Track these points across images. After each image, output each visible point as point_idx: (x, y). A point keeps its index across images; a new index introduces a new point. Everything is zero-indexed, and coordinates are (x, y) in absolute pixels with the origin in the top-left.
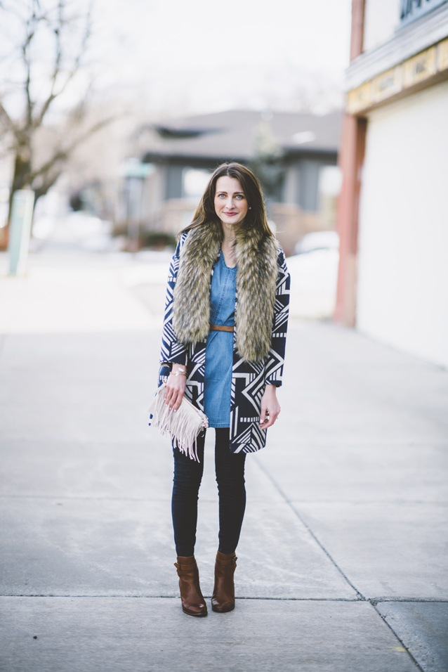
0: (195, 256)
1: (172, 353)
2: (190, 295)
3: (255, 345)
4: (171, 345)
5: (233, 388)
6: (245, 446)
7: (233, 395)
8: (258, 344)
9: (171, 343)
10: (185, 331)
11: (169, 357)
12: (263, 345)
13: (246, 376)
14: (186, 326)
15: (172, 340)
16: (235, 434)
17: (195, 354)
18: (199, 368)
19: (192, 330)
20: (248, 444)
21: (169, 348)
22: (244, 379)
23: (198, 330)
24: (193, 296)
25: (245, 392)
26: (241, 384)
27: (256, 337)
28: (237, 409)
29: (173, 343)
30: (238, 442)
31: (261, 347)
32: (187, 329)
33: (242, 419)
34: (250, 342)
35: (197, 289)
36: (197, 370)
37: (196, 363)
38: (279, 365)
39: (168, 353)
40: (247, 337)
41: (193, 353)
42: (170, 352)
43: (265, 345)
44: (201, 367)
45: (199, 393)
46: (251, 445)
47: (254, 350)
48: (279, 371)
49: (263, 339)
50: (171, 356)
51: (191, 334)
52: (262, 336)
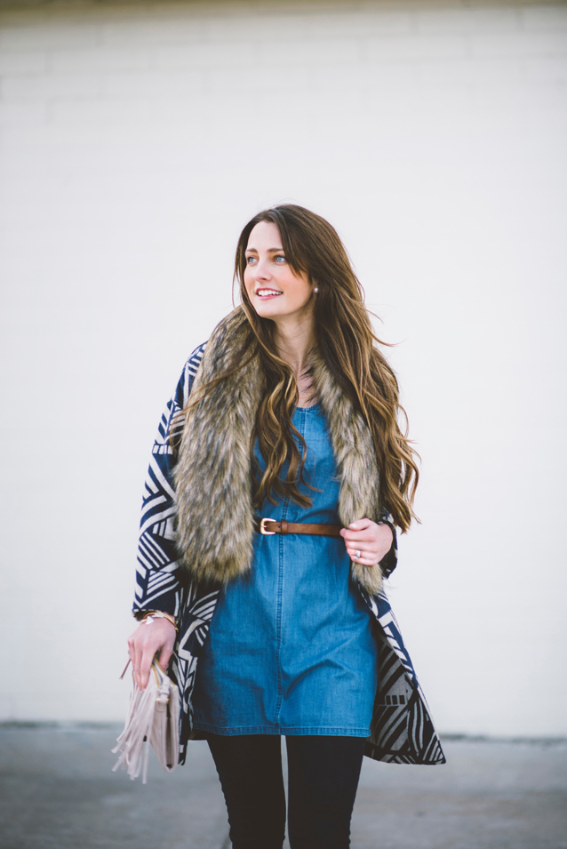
0: (220, 406)
1: (149, 592)
2: (212, 489)
4: (148, 575)
9: (148, 571)
15: (150, 567)
24: (218, 491)
29: (152, 572)
35: (227, 477)
42: (145, 589)
50: (145, 597)
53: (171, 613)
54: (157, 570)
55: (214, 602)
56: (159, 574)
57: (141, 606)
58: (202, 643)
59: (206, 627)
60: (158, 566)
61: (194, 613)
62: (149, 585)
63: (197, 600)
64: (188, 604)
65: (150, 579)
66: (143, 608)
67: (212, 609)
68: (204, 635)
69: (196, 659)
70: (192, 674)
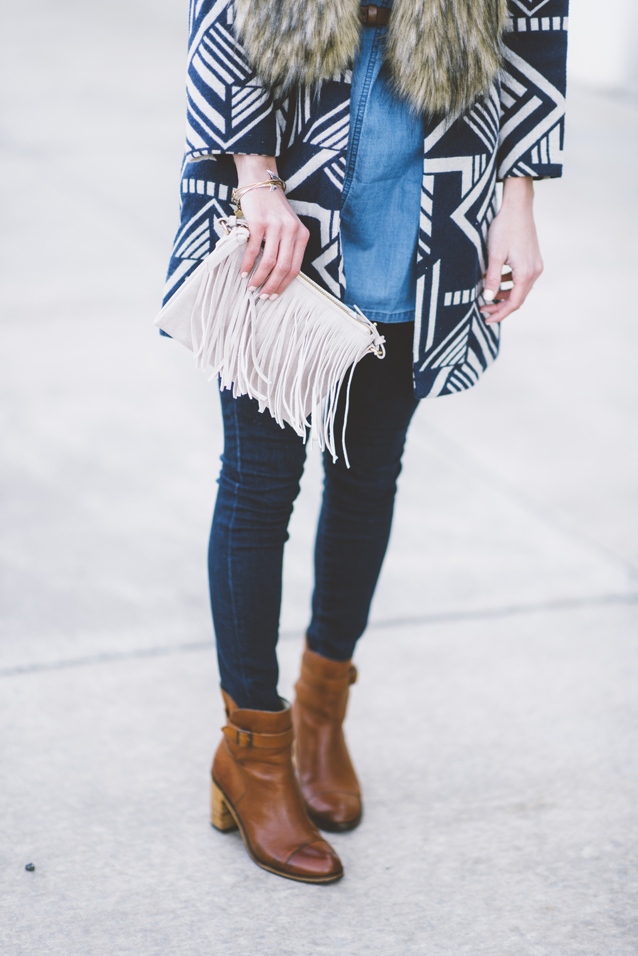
1: (235, 123)
3: (446, 59)
4: (229, 95)
5: (427, 204)
6: (451, 374)
7: (426, 226)
8: (458, 56)
9: (228, 88)
10: (288, 48)
11: (225, 138)
12: (471, 61)
13: (462, 164)
14: (291, 31)
15: (230, 80)
16: (429, 343)
17: (314, 117)
18: (328, 164)
19: (314, 45)
20: (458, 367)
21: (224, 107)
22: (456, 177)
23: (332, 43)
25: (459, 216)
26: (448, 189)
27: (451, 34)
28: (436, 268)
29: (235, 89)
30: (435, 366)
31: (467, 68)
32: (297, 38)
33: (448, 296)
34: (430, 51)
36: (320, 171)
37: (317, 149)
38: (553, 117)
39: (219, 121)
40: (420, 36)
41: (308, 116)
42: (228, 119)
43: (478, 61)
44: (335, 159)
45: (325, 240)
46: (465, 368)
47: (442, 76)
48: (555, 134)
49: (474, 42)
50: (231, 132)
51: (308, 56)
52: (468, 32)
53: (271, 153)
54: (242, 84)
55: (347, 119)
56: (247, 91)
57: (225, 146)
58: (340, 186)
59: (342, 160)
60: (242, 77)
61: (314, 142)
62: (234, 112)
63: (312, 121)
64: (300, 129)
65: (234, 101)
66: (229, 149)
67: (346, 130)
68: (342, 174)
69: (337, 213)
70: (337, 238)
